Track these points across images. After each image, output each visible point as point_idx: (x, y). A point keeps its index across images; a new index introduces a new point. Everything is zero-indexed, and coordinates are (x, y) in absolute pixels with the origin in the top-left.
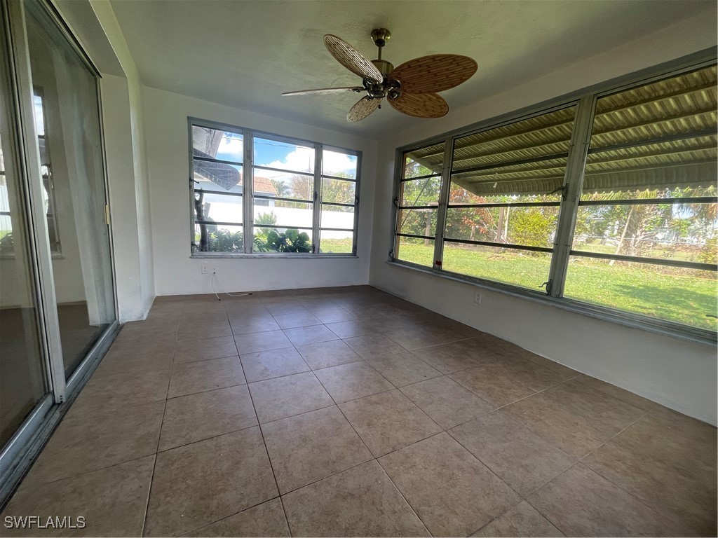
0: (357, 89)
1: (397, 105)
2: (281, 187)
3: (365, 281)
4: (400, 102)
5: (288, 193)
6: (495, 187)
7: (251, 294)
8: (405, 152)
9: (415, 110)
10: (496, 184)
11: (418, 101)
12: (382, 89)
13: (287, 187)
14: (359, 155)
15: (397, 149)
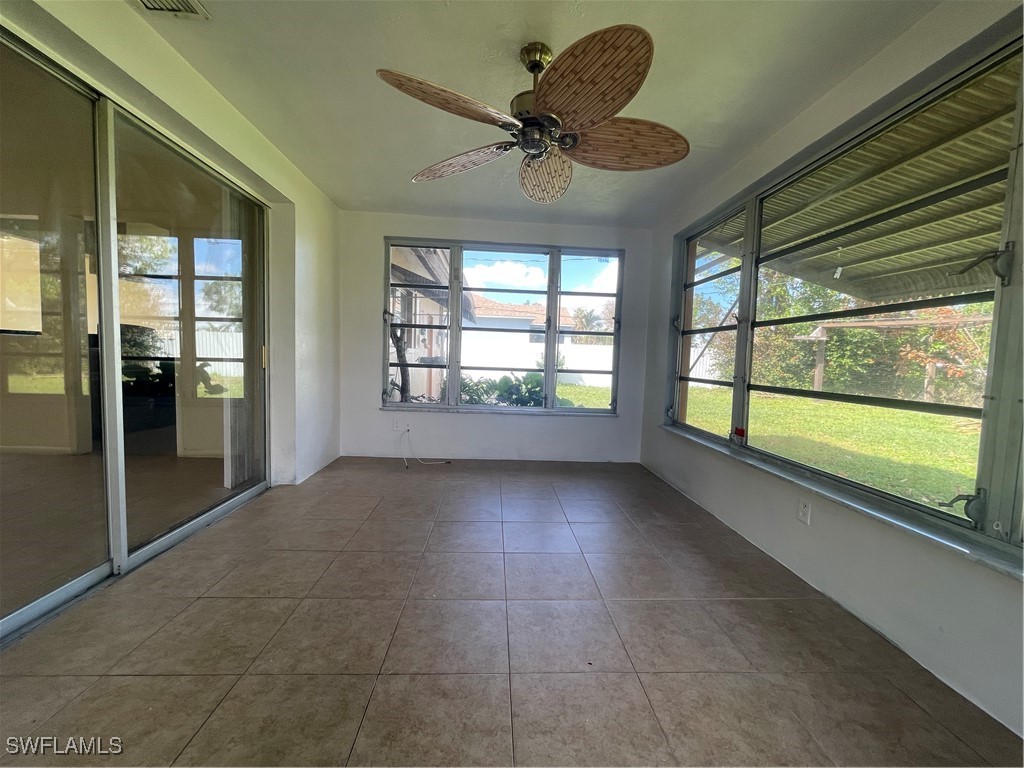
0: (505, 146)
1: (584, 158)
2: (590, 318)
3: (635, 457)
4: (586, 152)
5: (599, 325)
6: (837, 276)
7: (449, 462)
8: (689, 240)
9: (622, 158)
10: (840, 269)
11: (617, 142)
12: (537, 136)
13: (597, 318)
14: (621, 254)
15: (676, 236)
